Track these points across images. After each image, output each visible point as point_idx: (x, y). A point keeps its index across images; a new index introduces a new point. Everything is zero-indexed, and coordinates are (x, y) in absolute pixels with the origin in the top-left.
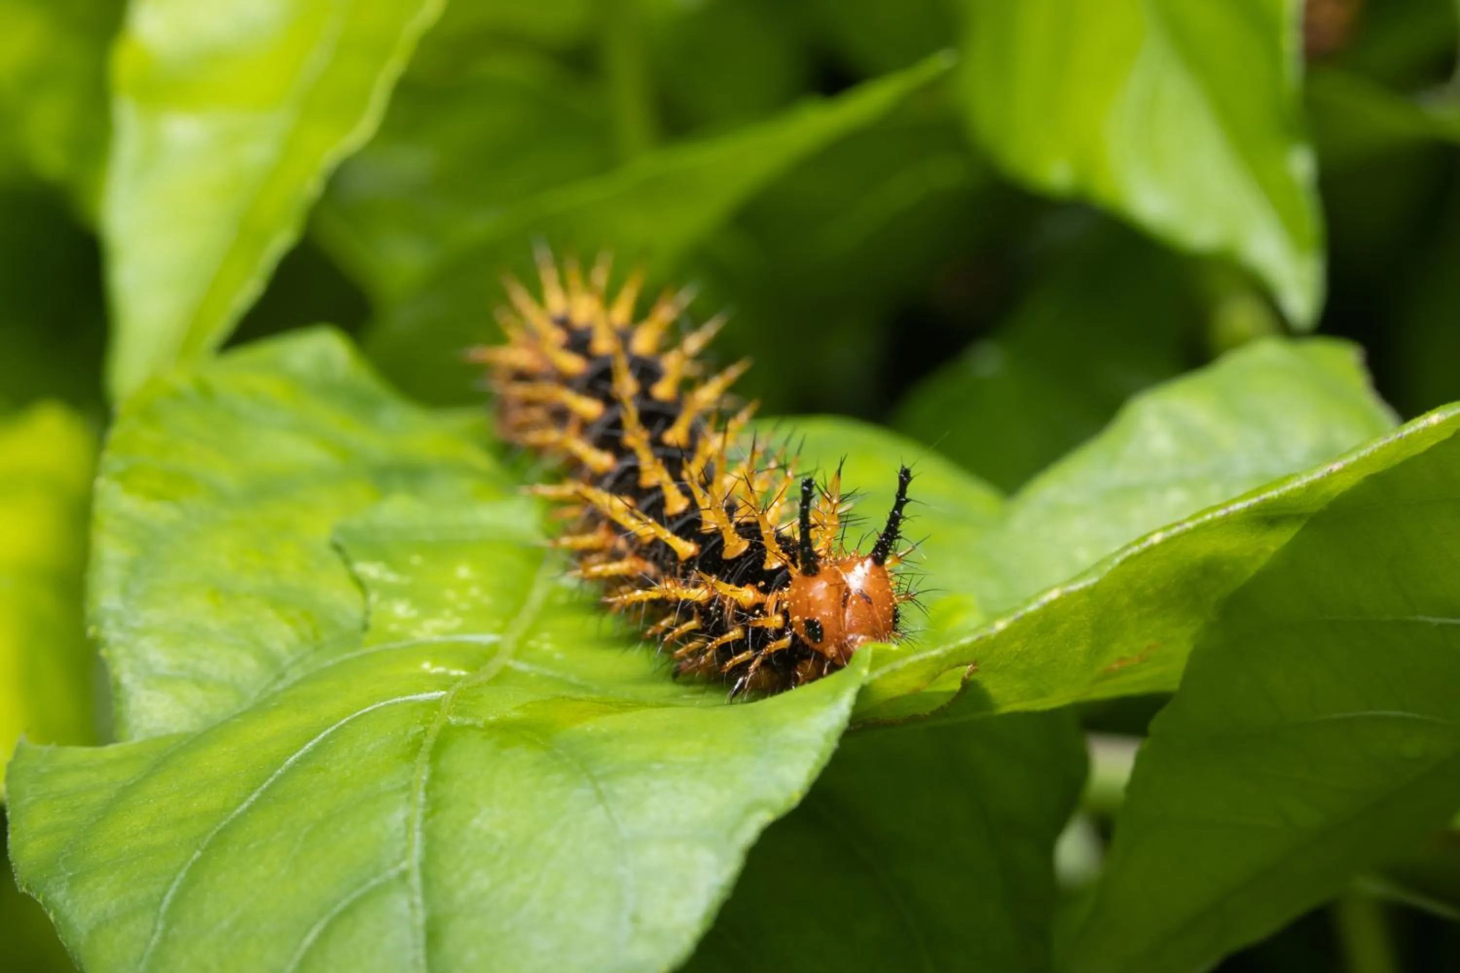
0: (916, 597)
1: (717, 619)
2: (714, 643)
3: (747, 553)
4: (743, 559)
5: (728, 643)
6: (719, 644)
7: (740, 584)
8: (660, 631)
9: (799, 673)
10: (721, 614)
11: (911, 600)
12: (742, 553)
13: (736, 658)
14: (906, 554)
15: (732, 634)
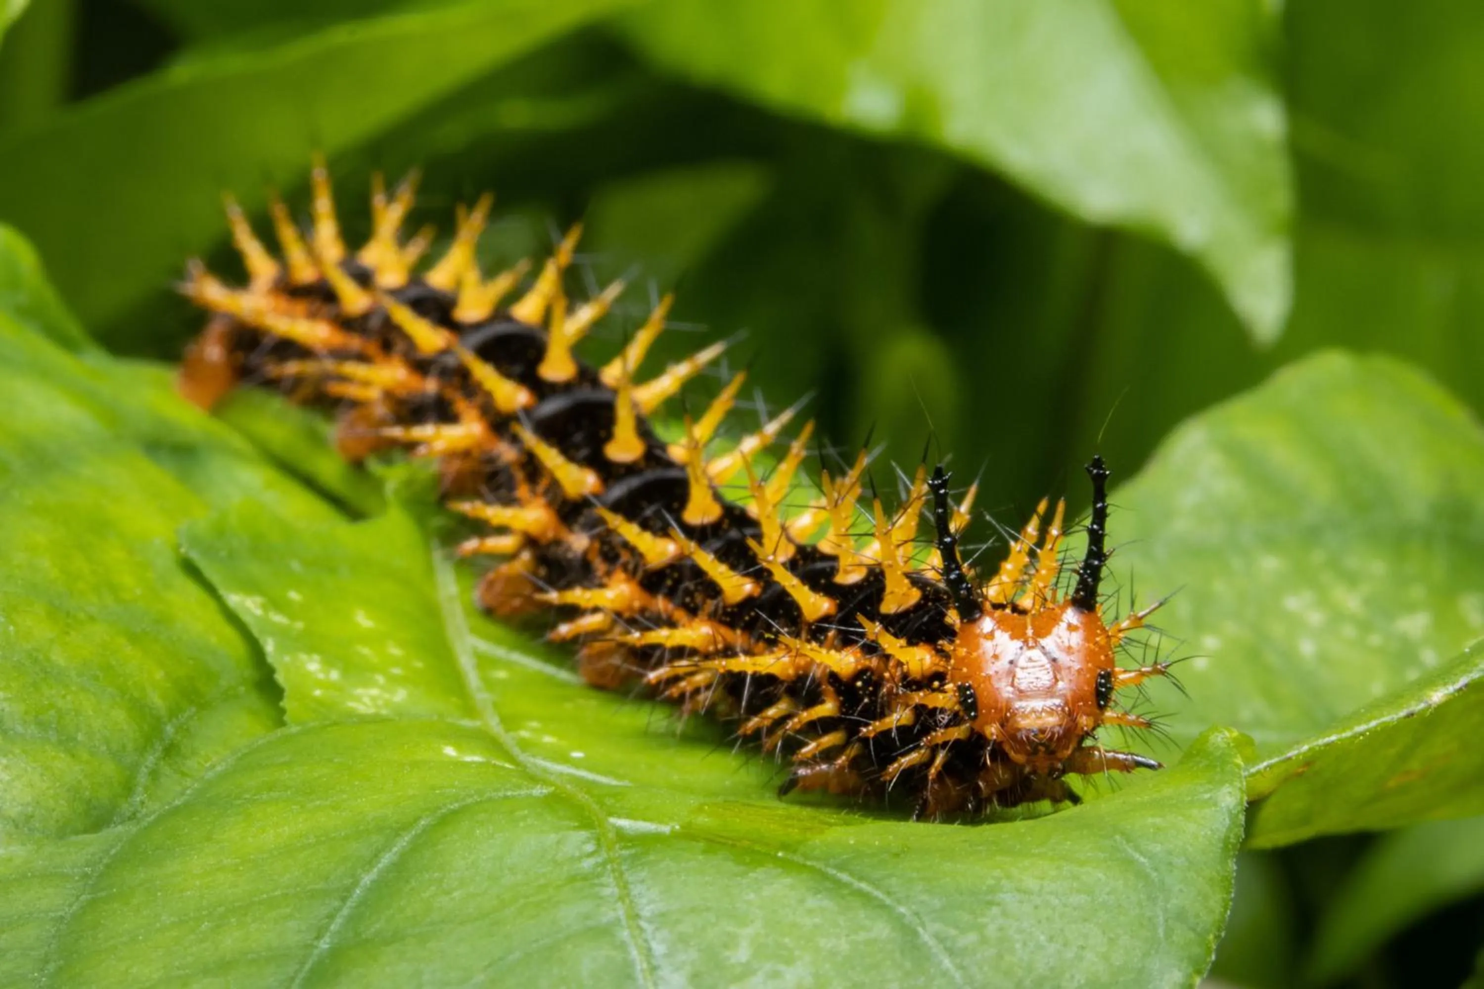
0: (1170, 670)
1: (866, 700)
2: (871, 728)
3: (918, 607)
4: (912, 615)
5: (889, 731)
6: (878, 730)
7: (911, 643)
8: (767, 723)
9: (981, 784)
10: (874, 694)
11: (1162, 673)
12: (911, 606)
13: (903, 760)
14: (1149, 613)
15: (895, 716)
